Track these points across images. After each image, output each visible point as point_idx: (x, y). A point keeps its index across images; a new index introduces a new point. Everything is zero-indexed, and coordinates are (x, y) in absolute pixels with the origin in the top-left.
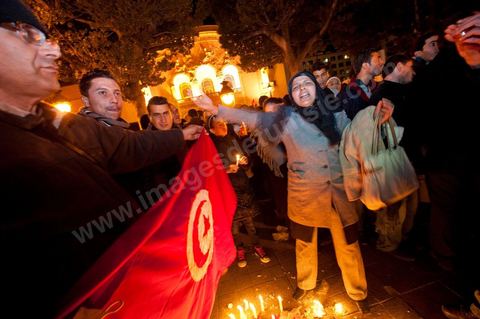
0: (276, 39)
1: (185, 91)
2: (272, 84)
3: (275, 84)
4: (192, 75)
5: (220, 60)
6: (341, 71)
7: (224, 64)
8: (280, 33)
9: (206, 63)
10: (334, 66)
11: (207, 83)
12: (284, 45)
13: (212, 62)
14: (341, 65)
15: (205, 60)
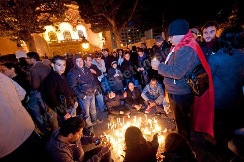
0: (109, 19)
1: (53, 36)
2: (104, 38)
3: (106, 39)
4: (57, 28)
5: (75, 21)
6: (135, 36)
7: (77, 24)
8: (111, 17)
9: (66, 22)
10: (132, 34)
11: (66, 33)
12: (113, 23)
13: (70, 22)
14: (135, 33)
15: (66, 20)
